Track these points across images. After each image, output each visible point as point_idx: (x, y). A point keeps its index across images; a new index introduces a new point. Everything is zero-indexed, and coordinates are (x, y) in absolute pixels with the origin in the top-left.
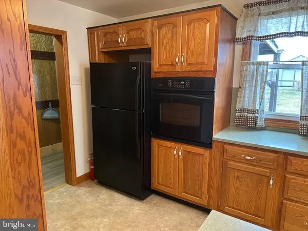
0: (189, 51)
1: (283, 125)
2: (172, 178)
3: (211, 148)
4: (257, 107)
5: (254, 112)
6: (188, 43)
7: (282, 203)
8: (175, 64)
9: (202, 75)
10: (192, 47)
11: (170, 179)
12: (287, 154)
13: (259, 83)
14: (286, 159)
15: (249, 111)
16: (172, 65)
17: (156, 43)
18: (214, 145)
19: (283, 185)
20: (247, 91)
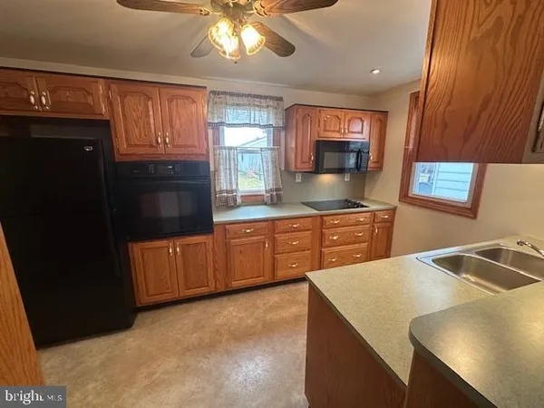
0: (175, 131)
1: (253, 200)
2: (169, 282)
3: (212, 232)
4: (234, 187)
5: (232, 191)
6: (171, 121)
7: (274, 258)
8: (155, 144)
9: (194, 158)
10: (177, 126)
11: (167, 282)
12: (273, 220)
13: (232, 165)
14: (274, 224)
15: (227, 192)
16: (152, 146)
17: (118, 115)
18: (215, 229)
19: (274, 242)
20: (222, 174)
